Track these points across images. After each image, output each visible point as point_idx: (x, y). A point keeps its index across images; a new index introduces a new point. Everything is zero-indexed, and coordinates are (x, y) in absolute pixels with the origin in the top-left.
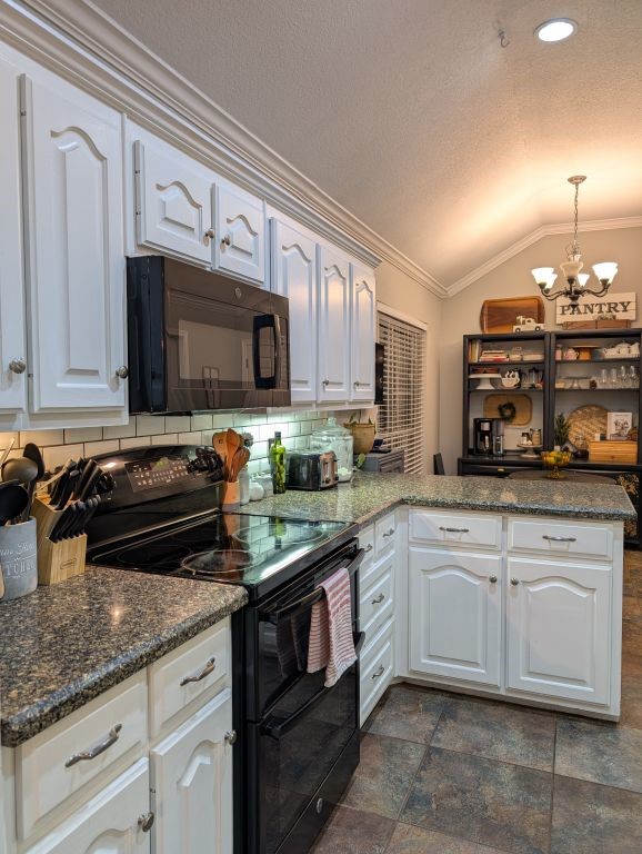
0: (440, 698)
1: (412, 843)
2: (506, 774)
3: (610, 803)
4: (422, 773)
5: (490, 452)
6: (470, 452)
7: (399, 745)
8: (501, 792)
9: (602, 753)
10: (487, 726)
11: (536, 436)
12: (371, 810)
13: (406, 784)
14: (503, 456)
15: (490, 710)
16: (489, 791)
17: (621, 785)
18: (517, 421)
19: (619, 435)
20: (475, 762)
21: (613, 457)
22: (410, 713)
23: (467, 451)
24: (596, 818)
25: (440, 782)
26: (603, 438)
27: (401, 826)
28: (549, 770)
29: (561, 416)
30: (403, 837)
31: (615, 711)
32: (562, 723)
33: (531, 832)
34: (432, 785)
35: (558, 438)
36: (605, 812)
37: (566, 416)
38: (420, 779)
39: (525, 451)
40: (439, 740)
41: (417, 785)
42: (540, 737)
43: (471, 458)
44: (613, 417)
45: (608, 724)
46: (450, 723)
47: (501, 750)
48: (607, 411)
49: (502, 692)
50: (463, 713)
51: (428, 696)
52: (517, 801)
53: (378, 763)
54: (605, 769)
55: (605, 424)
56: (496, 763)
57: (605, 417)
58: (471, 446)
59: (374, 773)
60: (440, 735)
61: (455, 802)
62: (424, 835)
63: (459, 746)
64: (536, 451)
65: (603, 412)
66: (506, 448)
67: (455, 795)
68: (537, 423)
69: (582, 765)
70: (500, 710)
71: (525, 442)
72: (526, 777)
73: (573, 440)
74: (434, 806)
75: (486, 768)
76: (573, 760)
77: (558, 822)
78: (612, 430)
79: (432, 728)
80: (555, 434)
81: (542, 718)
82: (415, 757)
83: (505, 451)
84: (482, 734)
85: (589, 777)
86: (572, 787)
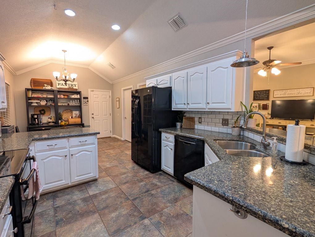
0: (50, 195)
1: (63, 232)
2: (79, 202)
3: (104, 194)
4: (56, 215)
5: (38, 124)
6: (30, 124)
7: (44, 212)
8: (80, 206)
9: (97, 186)
10: (68, 194)
11: (53, 118)
12: (45, 233)
13: (53, 220)
14: (42, 125)
15: (67, 190)
16: (77, 208)
17: (104, 190)
18: (45, 114)
19: (76, 117)
20: (70, 204)
21: (75, 122)
22: (42, 203)
23: (29, 124)
24: (103, 199)
25: (63, 213)
26: (72, 118)
27: (57, 231)
28: (89, 195)
29: (60, 112)
30: (60, 232)
31: (97, 177)
32: (86, 185)
33: (92, 209)
34: (60, 215)
35: (60, 119)
36: (104, 197)
37: (61, 112)
38: (56, 216)
39: (50, 123)
40: (56, 204)
41: (57, 218)
42: (83, 190)
43: (31, 126)
44: (74, 112)
45: (95, 180)
46: (57, 199)
47: (75, 197)
48: (72, 111)
49: (70, 184)
50: (60, 195)
51: (46, 196)
52: (85, 206)
53: (40, 221)
54: (100, 189)
55: (72, 114)
56: (76, 201)
57: (72, 113)
58: (30, 123)
59: (40, 224)
60: (56, 203)
61: (70, 215)
62: (66, 227)
63: (63, 203)
64: (53, 122)
65: (71, 111)
66: (43, 122)
67: (69, 214)
68: (53, 114)
69: (95, 190)
70: (70, 189)
71: (50, 120)
72: (85, 200)
73: (63, 119)
74: (64, 220)
75: (74, 203)
76: (92, 191)
77: (96, 204)
78: (74, 116)
79: (52, 203)
80: (58, 117)
81: (81, 186)
82: (52, 213)
83: (43, 123)
84: (68, 197)
85: (97, 192)
86: (95, 196)
